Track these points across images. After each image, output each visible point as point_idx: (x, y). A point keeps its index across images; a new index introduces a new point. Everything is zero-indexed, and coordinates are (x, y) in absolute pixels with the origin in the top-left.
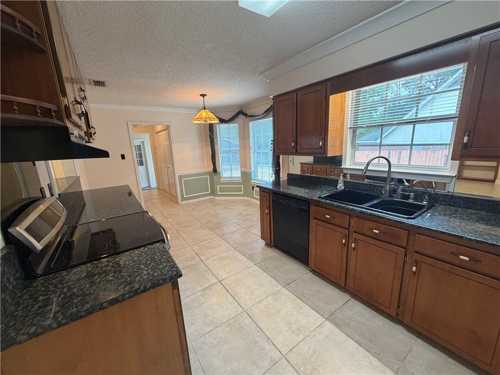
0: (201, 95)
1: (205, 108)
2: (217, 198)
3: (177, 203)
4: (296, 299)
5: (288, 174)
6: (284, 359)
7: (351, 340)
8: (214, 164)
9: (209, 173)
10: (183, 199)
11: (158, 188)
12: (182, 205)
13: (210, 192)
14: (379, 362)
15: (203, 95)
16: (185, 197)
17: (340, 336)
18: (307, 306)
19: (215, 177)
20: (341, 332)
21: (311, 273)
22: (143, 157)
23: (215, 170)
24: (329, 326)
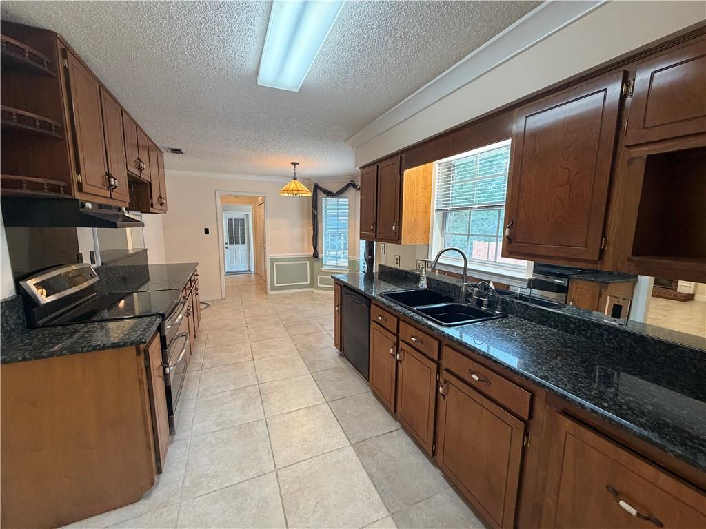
0: (292, 163)
1: (295, 179)
2: (315, 291)
3: (266, 292)
4: (331, 418)
5: (379, 265)
6: (275, 473)
7: (364, 472)
8: (315, 248)
9: (308, 259)
10: (274, 288)
11: (256, 274)
12: (271, 295)
13: (308, 283)
14: (379, 499)
15: (295, 164)
16: (276, 285)
17: (355, 463)
18: (339, 427)
19: (317, 265)
20: (358, 461)
21: (371, 393)
22: (246, 234)
23: (316, 255)
24: (350, 451)
